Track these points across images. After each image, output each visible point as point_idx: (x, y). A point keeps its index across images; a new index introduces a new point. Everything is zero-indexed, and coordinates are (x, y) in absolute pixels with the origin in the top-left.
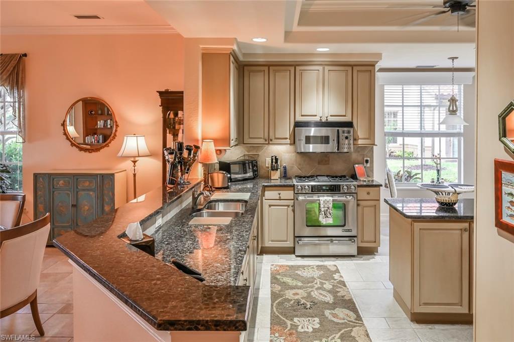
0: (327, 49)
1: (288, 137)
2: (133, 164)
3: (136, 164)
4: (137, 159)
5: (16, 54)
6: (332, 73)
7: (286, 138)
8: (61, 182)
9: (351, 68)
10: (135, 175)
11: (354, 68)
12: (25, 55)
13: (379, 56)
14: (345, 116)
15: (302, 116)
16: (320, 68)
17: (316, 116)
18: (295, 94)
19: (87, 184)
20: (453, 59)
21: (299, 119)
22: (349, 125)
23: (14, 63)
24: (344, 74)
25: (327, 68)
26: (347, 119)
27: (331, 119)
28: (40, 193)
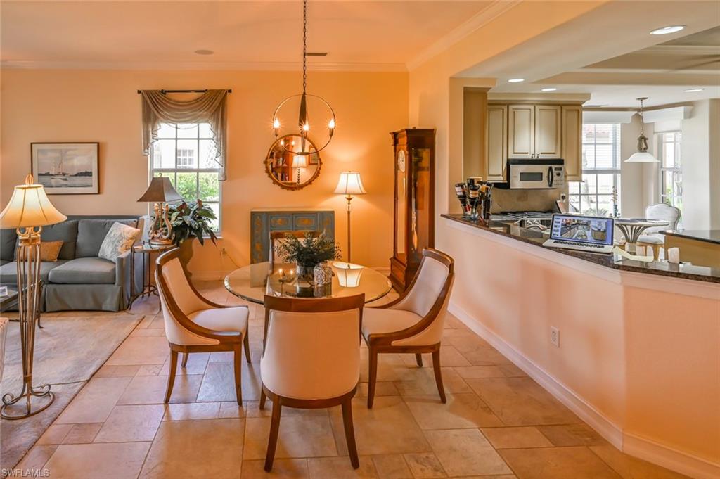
0: (555, 89)
1: (501, 174)
2: (347, 201)
3: (351, 201)
4: (351, 196)
5: (222, 90)
6: (543, 112)
7: (499, 175)
8: (280, 220)
9: (559, 107)
10: (349, 213)
11: (563, 107)
12: (230, 91)
13: (588, 96)
14: (554, 153)
15: (514, 153)
16: (532, 107)
17: (527, 153)
18: (508, 133)
19: (306, 221)
20: (642, 99)
21: (512, 156)
22: (561, 162)
23: (220, 98)
24: (554, 113)
25: (538, 108)
26: (557, 156)
27: (541, 157)
28: (257, 232)
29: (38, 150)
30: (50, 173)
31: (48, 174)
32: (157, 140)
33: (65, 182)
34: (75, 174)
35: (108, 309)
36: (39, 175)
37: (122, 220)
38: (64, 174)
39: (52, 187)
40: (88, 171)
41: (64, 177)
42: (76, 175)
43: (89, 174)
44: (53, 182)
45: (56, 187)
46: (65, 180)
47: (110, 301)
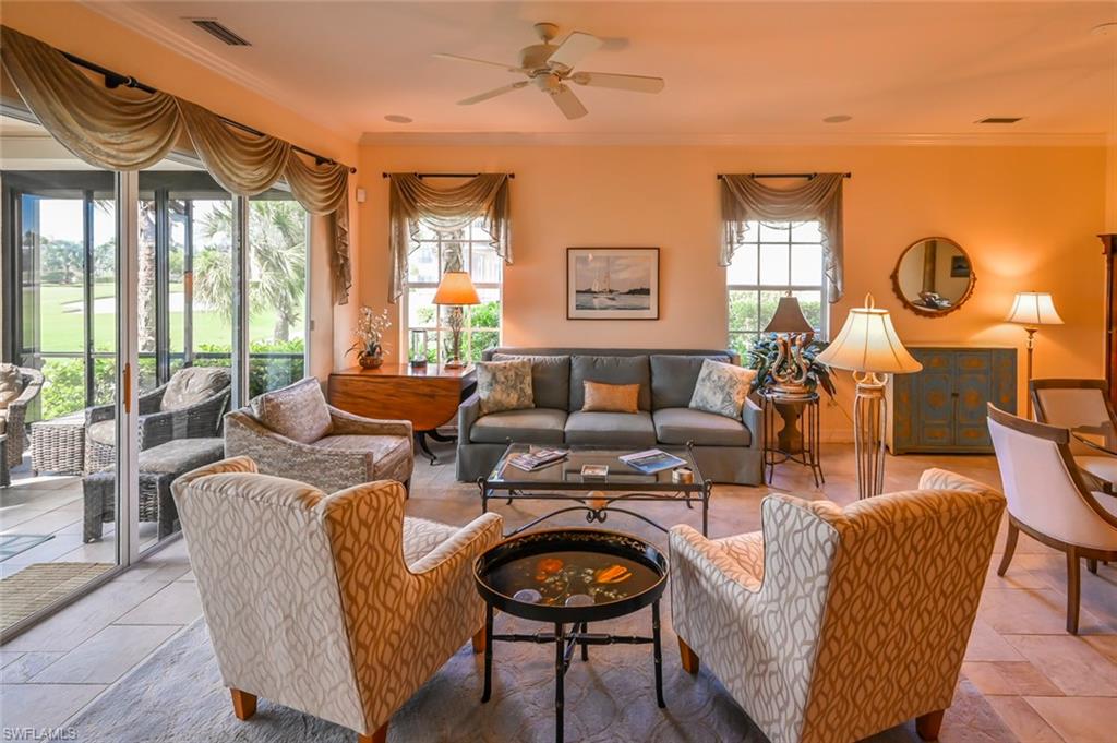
2: (1028, 334)
3: (1034, 334)
5: (837, 174)
8: (935, 360)
10: (1030, 351)
29: (577, 258)
30: (593, 290)
31: (589, 292)
32: (742, 244)
33: (614, 303)
34: (627, 290)
35: (745, 482)
36: (578, 292)
37: (713, 357)
38: (611, 292)
39: (594, 309)
40: (644, 287)
41: (611, 296)
42: (628, 293)
43: (646, 292)
44: (596, 302)
45: (601, 309)
46: (613, 299)
47: (747, 471)
